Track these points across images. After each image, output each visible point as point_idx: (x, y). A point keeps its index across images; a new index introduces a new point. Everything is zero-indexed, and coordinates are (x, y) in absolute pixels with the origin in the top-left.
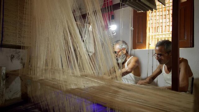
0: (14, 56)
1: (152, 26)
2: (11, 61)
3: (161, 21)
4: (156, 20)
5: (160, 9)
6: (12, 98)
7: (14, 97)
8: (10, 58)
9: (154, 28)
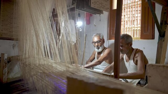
0: (15, 45)
1: (129, 20)
2: (13, 49)
3: (136, 15)
4: (132, 14)
5: (136, 6)
6: (14, 77)
7: (15, 76)
8: (12, 47)
9: (131, 21)
